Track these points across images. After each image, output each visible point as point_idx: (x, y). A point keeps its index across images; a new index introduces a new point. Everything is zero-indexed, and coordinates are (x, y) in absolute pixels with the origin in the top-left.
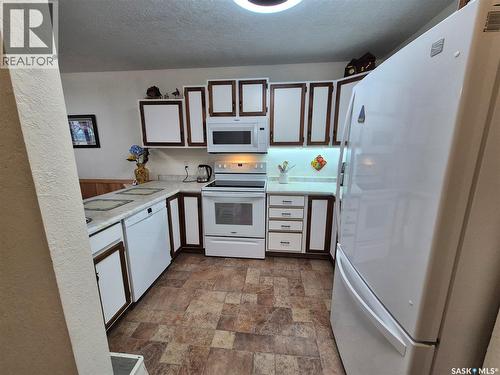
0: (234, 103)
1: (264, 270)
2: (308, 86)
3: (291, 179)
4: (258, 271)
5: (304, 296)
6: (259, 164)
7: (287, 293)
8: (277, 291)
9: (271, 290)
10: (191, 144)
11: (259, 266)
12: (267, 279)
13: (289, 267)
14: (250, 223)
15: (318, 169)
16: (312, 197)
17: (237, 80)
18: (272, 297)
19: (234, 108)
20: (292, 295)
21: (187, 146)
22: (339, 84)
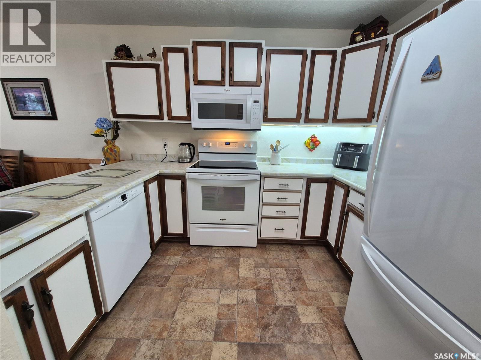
0: (223, 69)
1: (258, 260)
2: (309, 54)
3: (284, 160)
4: (251, 261)
5: (307, 290)
6: (249, 143)
7: (288, 287)
8: (276, 285)
9: (270, 285)
10: (171, 118)
11: (252, 256)
12: (262, 271)
13: (284, 256)
14: (242, 208)
15: (311, 150)
16: (311, 180)
17: (228, 42)
18: (272, 293)
19: (223, 76)
20: (294, 289)
21: (166, 120)
22: (345, 53)
